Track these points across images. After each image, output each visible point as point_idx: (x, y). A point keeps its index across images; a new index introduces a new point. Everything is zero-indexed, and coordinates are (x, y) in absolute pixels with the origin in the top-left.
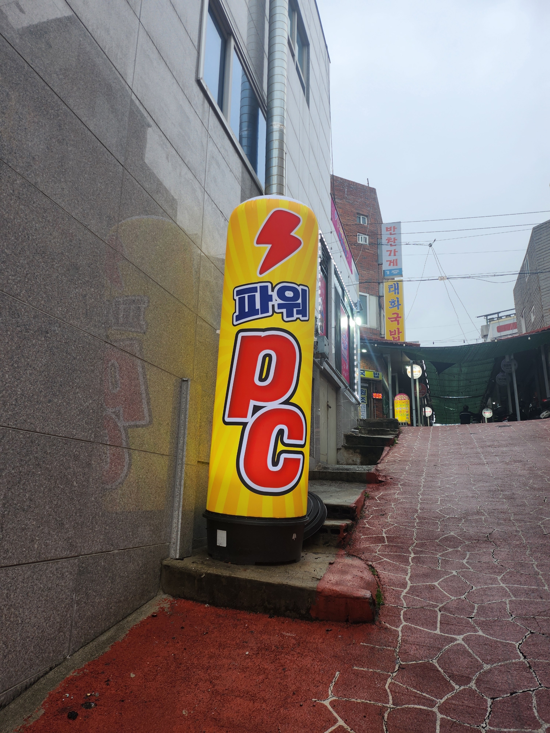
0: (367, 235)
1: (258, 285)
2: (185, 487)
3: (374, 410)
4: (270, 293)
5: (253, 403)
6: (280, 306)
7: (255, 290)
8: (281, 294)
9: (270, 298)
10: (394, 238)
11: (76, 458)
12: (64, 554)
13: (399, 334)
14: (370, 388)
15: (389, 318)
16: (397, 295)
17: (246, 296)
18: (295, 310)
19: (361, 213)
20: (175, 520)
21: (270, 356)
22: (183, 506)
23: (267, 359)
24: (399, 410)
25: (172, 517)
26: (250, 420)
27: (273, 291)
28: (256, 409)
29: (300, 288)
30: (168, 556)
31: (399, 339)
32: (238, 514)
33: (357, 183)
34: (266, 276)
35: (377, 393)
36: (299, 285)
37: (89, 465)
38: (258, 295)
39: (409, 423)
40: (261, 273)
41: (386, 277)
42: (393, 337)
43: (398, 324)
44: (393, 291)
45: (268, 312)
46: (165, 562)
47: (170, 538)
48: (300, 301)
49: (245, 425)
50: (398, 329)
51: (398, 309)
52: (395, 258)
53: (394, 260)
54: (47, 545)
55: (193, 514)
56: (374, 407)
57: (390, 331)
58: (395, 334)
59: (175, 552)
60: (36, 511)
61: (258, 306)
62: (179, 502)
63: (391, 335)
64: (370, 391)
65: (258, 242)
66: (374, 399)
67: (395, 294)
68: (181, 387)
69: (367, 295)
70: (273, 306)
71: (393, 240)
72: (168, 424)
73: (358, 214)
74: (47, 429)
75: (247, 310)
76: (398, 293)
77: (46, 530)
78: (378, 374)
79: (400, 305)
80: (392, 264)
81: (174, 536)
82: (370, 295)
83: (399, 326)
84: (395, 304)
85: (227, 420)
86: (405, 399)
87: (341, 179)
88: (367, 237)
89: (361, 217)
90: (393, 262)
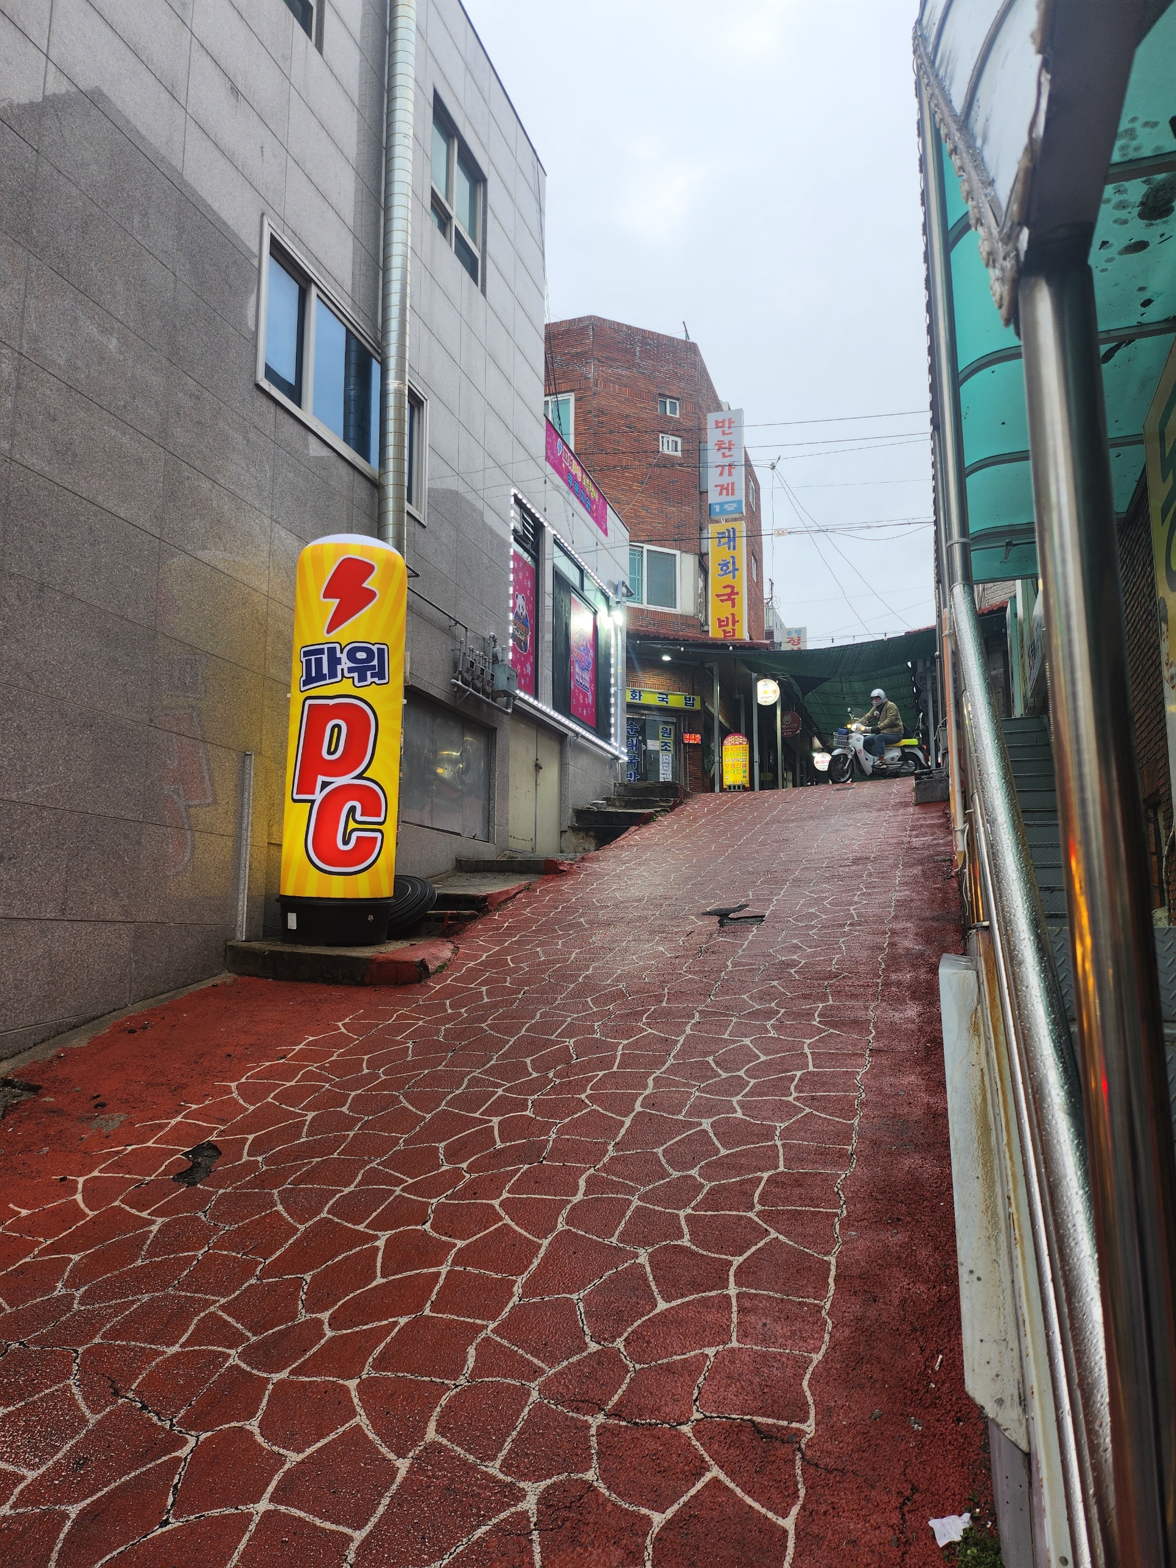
0: (680, 437)
1: (326, 647)
2: (250, 869)
3: (685, 765)
4: (339, 655)
5: (321, 779)
6: (350, 670)
7: (321, 651)
8: (351, 656)
9: (339, 661)
10: (730, 442)
11: (126, 836)
12: (121, 918)
13: (734, 625)
14: (680, 725)
15: (718, 596)
16: (732, 553)
17: (313, 658)
18: (369, 673)
19: (667, 393)
20: (241, 903)
21: (339, 726)
22: (249, 889)
23: (336, 729)
24: (730, 762)
25: (237, 899)
26: (318, 796)
27: (342, 653)
28: (325, 785)
29: (375, 648)
30: (234, 939)
31: (734, 635)
32: (307, 895)
33: (659, 335)
34: (334, 636)
35: (691, 733)
36: (373, 645)
37: (139, 843)
38: (325, 658)
39: (748, 785)
40: (328, 632)
41: (714, 517)
42: (724, 631)
43: (733, 606)
44: (725, 544)
45: (336, 677)
46: (229, 943)
47: (236, 921)
48: (375, 662)
49: (312, 802)
50: (733, 615)
51: (734, 577)
52: (730, 480)
53: (728, 484)
54: (104, 909)
55: (263, 898)
56: (685, 759)
57: (719, 619)
58: (727, 625)
59: (241, 935)
60: (94, 879)
61: (325, 670)
62: (244, 884)
63: (720, 626)
64: (680, 731)
65: (325, 597)
66: (684, 744)
67: (729, 549)
68: (244, 762)
69: (677, 552)
70: (342, 670)
71: (727, 445)
72: (228, 803)
73: (661, 395)
74: (97, 811)
75: (314, 675)
76: (734, 548)
77: (103, 896)
78: (694, 699)
79: (738, 570)
80: (724, 492)
81: (240, 919)
82: (682, 552)
83: (734, 611)
84: (728, 567)
85: (296, 797)
86: (740, 744)
87: (629, 327)
88: (679, 440)
89: (668, 401)
90: (727, 489)
